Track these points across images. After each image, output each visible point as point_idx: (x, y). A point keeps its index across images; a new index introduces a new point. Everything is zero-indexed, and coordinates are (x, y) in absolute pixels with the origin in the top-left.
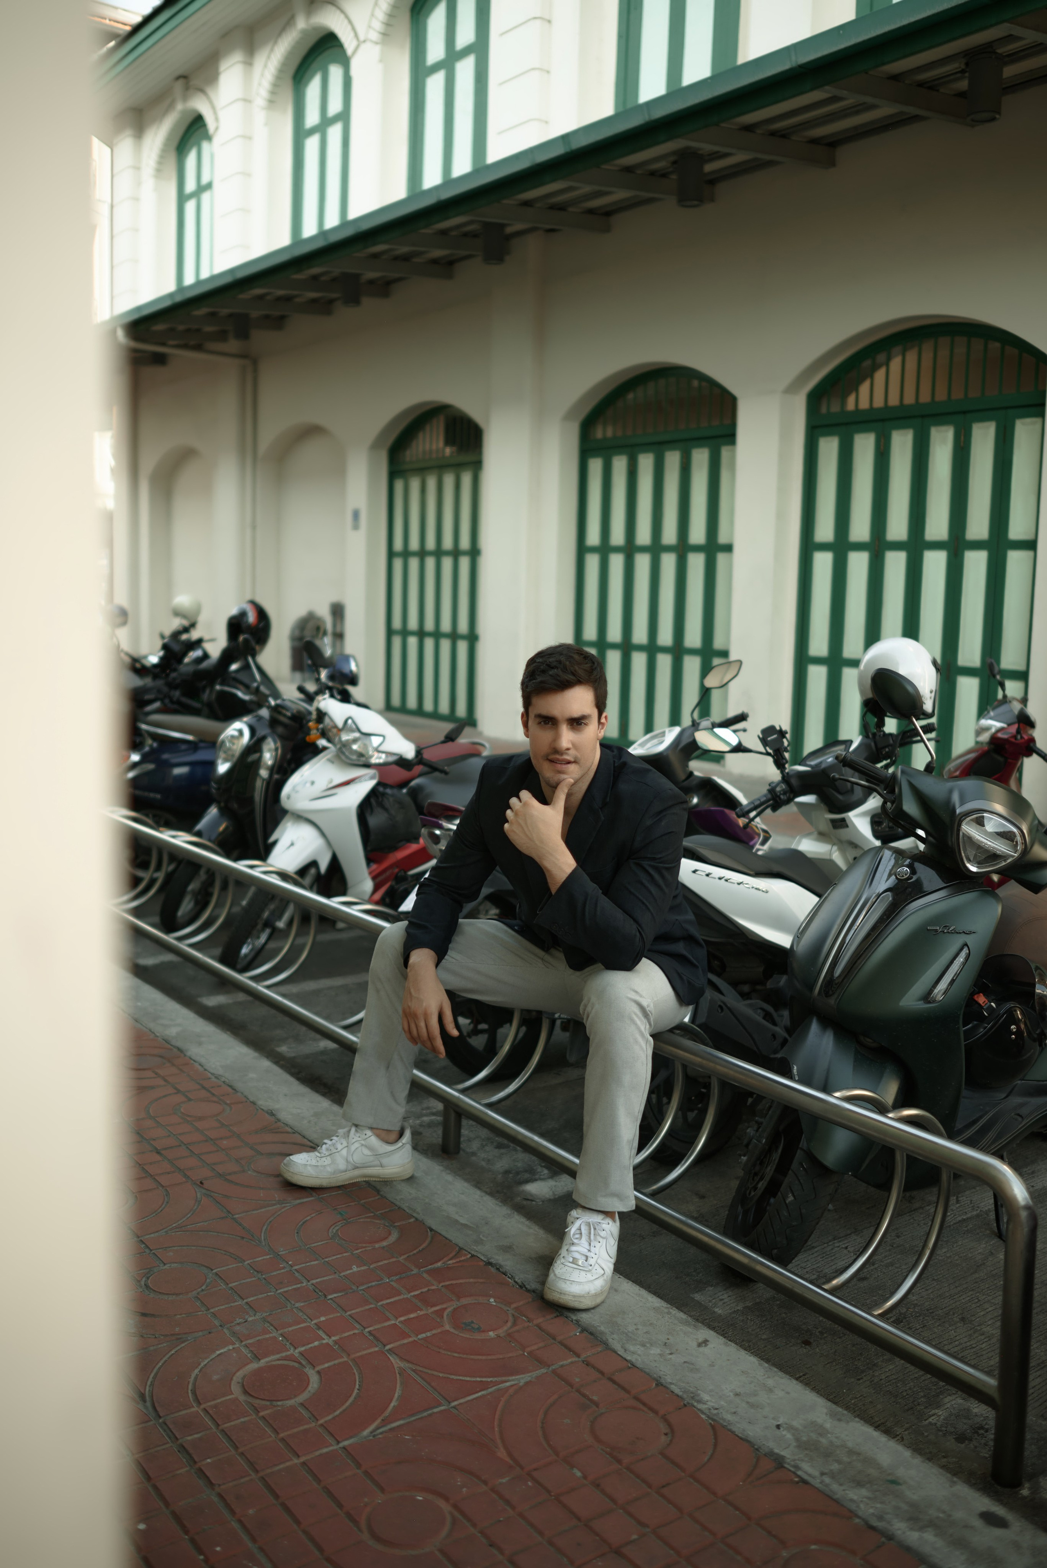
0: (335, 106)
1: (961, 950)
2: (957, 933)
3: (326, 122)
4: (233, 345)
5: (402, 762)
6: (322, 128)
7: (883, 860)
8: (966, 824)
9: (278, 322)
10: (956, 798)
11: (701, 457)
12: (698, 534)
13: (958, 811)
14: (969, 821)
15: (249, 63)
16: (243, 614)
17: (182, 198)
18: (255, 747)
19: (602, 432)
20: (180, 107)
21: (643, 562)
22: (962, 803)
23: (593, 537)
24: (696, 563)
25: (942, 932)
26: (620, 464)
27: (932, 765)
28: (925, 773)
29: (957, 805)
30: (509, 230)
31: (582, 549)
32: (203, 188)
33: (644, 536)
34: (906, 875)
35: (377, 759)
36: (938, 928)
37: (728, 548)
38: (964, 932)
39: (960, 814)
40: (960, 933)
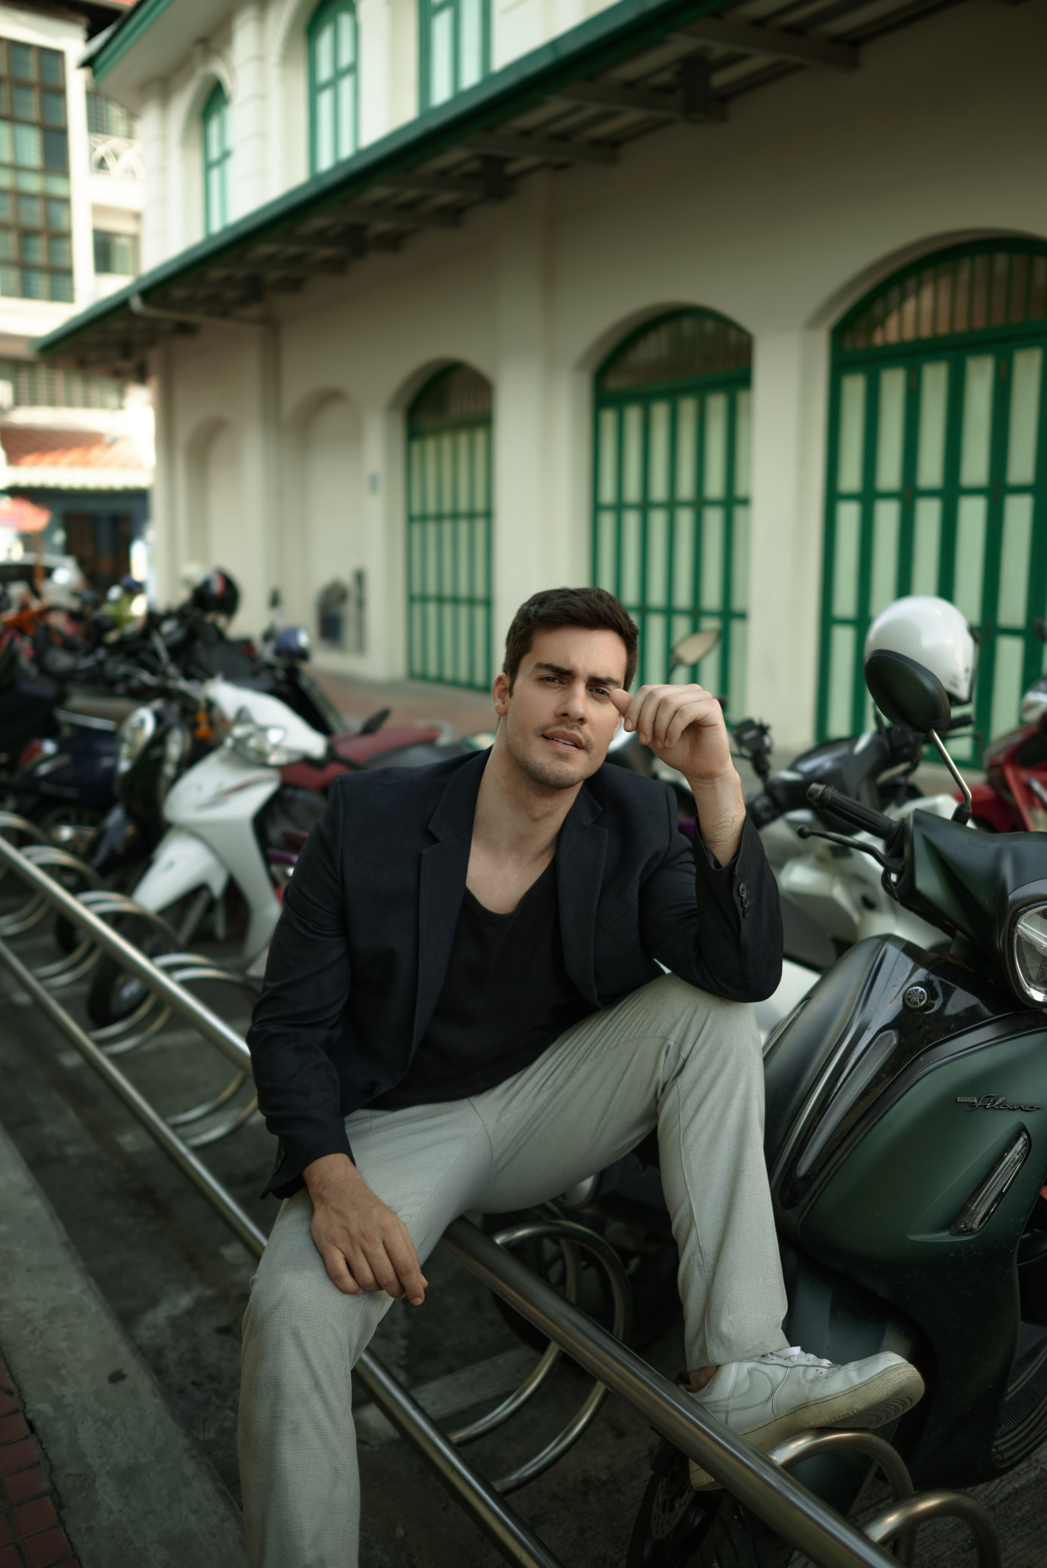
0: (346, 58)
1: (1016, 1139)
2: (1009, 1109)
3: (339, 74)
4: (254, 310)
5: (307, 761)
6: (333, 83)
7: (886, 960)
8: (1025, 921)
9: (294, 285)
10: (1007, 869)
11: (717, 404)
12: (715, 487)
13: (1010, 897)
14: (1031, 916)
15: (261, 19)
16: (206, 584)
17: (208, 166)
18: (159, 740)
19: (614, 383)
20: (201, 72)
21: (658, 520)
22: (1020, 883)
23: (608, 494)
24: (714, 518)
25: (983, 1107)
26: (633, 416)
27: (965, 810)
28: (955, 823)
29: (1010, 885)
30: (512, 168)
31: (597, 508)
32: (226, 155)
33: (659, 491)
34: (921, 1001)
35: (275, 759)
36: (976, 1101)
37: (745, 502)
38: (1020, 1108)
39: (1015, 902)
40: (1014, 1109)
